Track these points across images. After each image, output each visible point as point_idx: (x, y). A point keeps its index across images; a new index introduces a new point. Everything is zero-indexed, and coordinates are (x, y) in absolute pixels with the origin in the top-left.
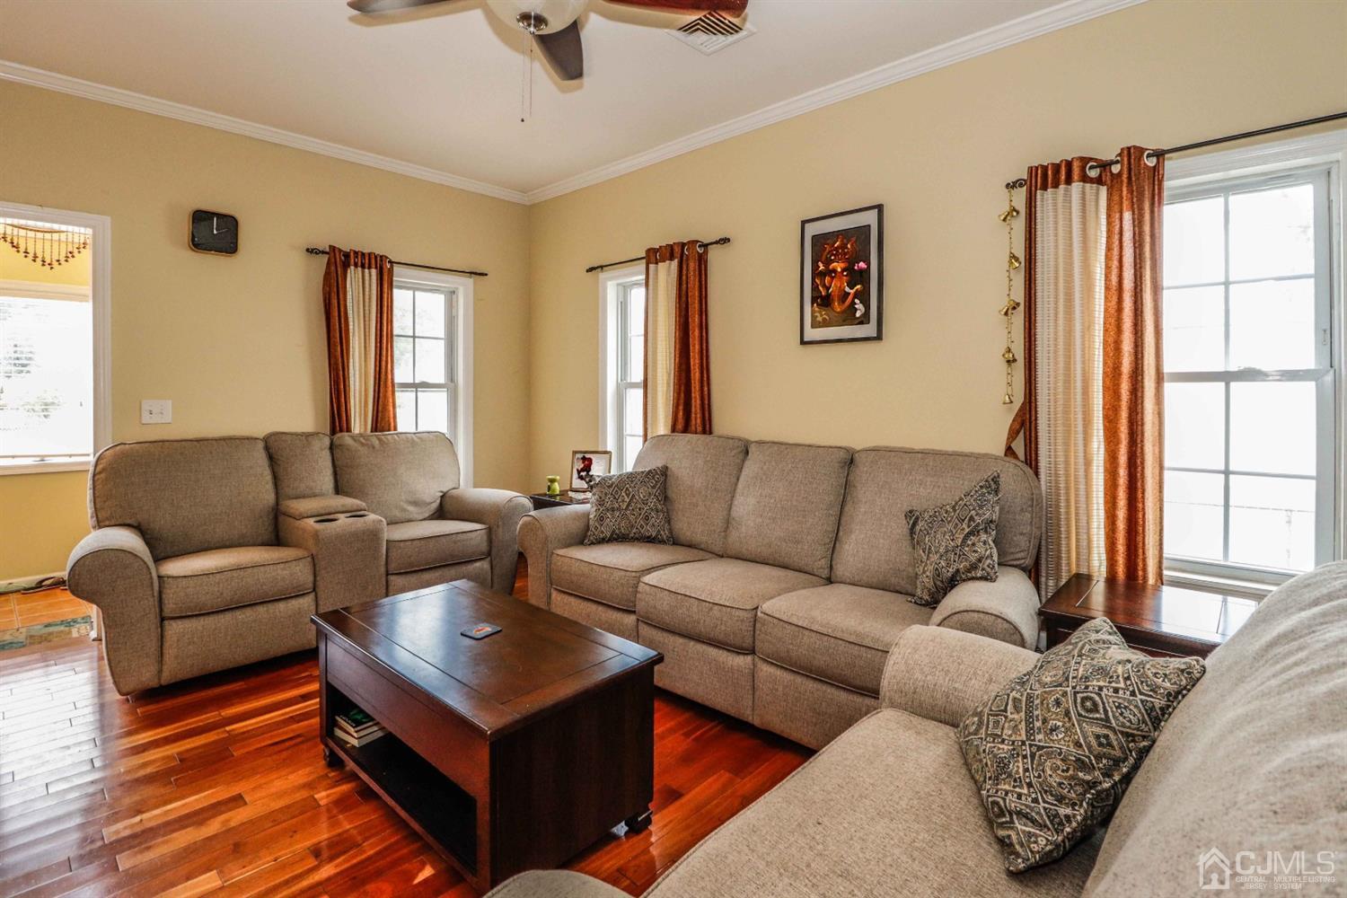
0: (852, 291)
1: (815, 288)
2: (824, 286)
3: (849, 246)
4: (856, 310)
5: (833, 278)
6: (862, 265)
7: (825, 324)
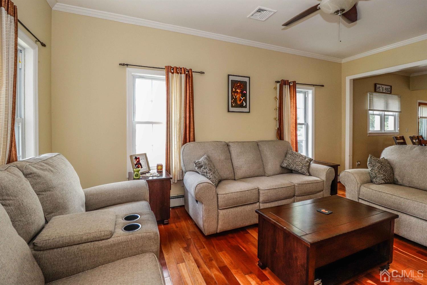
0: (242, 99)
1: (232, 96)
2: (235, 96)
3: (241, 86)
4: (244, 104)
5: (237, 94)
6: (245, 92)
7: (235, 107)
